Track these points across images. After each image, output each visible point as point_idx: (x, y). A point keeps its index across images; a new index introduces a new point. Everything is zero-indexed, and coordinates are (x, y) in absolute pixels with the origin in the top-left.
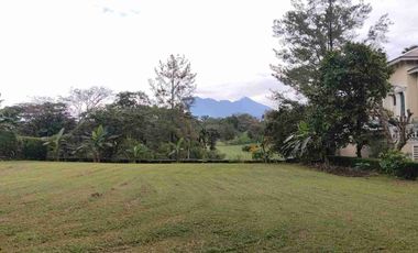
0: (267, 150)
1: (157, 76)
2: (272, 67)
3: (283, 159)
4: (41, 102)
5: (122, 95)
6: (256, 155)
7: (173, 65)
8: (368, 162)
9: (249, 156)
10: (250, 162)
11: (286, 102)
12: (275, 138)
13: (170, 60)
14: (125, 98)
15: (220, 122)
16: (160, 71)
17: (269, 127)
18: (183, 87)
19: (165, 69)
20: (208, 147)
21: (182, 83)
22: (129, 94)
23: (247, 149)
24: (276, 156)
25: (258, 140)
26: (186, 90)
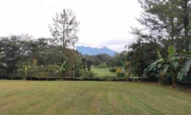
1: (54, 23)
13: (63, 13)
15: (93, 57)
16: (56, 19)
18: (70, 30)
19: (60, 18)
20: (87, 69)
23: (114, 71)
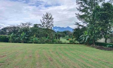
0: (74, 40)
2: (76, 14)
3: (79, 43)
4: (12, 26)
5: (35, 25)
6: (70, 41)
8: (111, 44)
9: (68, 42)
11: (80, 25)
12: (76, 36)
13: (46, 14)
15: (61, 33)
16: (43, 17)
17: (75, 33)
18: (50, 22)
19: (45, 17)
21: (50, 21)
22: (37, 25)
23: (68, 40)
24: (77, 42)
25: (71, 37)
26: (51, 23)
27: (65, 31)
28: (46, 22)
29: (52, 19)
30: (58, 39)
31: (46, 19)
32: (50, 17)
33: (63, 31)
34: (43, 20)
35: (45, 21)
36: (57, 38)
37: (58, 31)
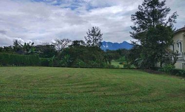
0: (129, 64)
2: (131, 33)
3: (135, 67)
4: (45, 45)
5: (74, 42)
6: (125, 66)
7: (93, 31)
9: (122, 66)
10: (122, 68)
11: (137, 45)
13: (93, 29)
14: (76, 43)
16: (88, 33)
19: (91, 32)
21: (97, 38)
22: (77, 41)
23: (121, 64)
27: (119, 50)
28: (92, 40)
29: (101, 35)
30: (108, 63)
31: (92, 35)
32: (97, 33)
33: (115, 49)
34: (88, 38)
35: (90, 39)
36: (106, 61)
37: (107, 50)
